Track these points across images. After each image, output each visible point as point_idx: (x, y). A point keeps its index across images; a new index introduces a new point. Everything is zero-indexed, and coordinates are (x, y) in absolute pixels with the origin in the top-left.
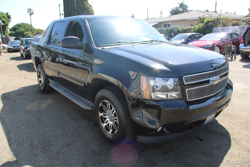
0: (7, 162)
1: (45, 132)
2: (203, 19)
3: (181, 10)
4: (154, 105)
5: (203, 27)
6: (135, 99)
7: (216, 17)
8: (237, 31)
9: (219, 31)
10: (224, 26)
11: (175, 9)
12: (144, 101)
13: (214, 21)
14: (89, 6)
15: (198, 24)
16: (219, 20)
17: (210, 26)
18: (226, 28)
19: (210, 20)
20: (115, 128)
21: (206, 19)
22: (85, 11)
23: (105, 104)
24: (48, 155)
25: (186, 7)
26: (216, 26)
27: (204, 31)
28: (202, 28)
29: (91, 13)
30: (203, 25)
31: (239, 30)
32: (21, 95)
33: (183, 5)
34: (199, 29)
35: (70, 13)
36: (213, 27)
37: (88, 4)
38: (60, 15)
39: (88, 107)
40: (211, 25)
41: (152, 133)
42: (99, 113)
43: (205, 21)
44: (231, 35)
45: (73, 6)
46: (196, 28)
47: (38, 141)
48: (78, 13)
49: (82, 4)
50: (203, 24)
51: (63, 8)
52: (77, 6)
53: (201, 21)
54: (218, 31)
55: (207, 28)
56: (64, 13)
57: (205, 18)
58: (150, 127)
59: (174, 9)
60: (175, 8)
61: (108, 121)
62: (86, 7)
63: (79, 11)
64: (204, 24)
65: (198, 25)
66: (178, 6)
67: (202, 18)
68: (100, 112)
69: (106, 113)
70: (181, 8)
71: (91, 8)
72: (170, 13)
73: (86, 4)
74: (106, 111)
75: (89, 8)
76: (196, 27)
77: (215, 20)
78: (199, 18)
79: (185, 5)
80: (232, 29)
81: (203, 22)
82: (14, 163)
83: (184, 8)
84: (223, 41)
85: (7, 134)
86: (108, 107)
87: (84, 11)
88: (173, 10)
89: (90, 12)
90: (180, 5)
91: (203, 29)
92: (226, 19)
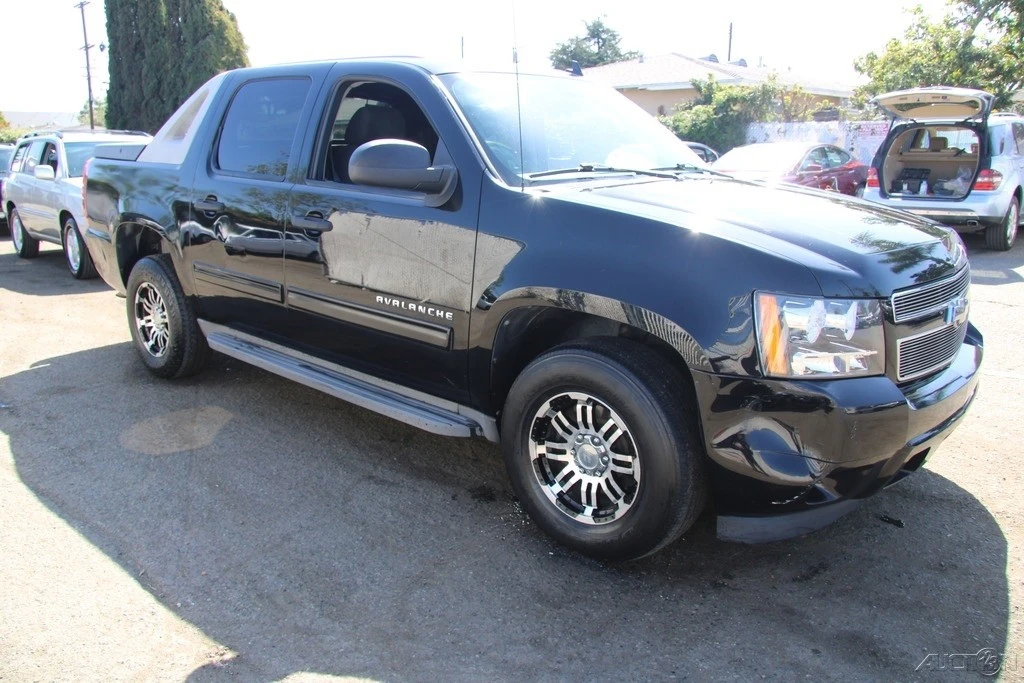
0: (204, 667)
1: (287, 538)
2: (710, 87)
3: (595, 49)
4: (806, 397)
5: (709, 120)
6: (733, 380)
7: (761, 85)
8: (836, 139)
9: (771, 138)
10: (789, 119)
11: (569, 46)
12: (769, 384)
13: (753, 100)
14: (226, 19)
15: (690, 108)
16: (770, 98)
17: (737, 116)
18: (796, 126)
19: (736, 92)
20: (612, 498)
21: (721, 90)
22: (208, 39)
23: (567, 407)
24: (362, 625)
25: (614, 39)
26: (761, 116)
27: (713, 137)
28: (706, 124)
29: (234, 50)
30: (711, 110)
31: (841, 135)
32: (64, 390)
33: (603, 31)
34: (694, 125)
35: (138, 43)
36: (748, 121)
37: (221, 9)
38: (87, 48)
39: (455, 425)
40: (741, 113)
41: (788, 501)
42: (532, 443)
43: (719, 97)
44: (823, 152)
45: (150, 14)
46: (681, 121)
47: (279, 576)
48: (175, 45)
49: (195, 6)
50: (710, 108)
51: (105, 21)
52: (169, 14)
53: (699, 97)
54: (766, 138)
55: (728, 124)
56: (107, 43)
57: (715, 86)
58: (785, 481)
59: (566, 45)
60: (572, 40)
61: (572, 474)
62: (215, 23)
63: (180, 33)
64: (714, 109)
65: (689, 113)
66: (584, 33)
67: (702, 85)
68: (535, 439)
69: (566, 441)
70: (593, 41)
71: (236, 27)
72: (552, 59)
73: (213, 9)
74: (566, 436)
75: (227, 27)
76: (683, 117)
77: (754, 92)
78: (694, 84)
79: (606, 31)
80: (817, 130)
81: (708, 100)
82: (237, 666)
83: (604, 40)
84: (801, 175)
85: (118, 558)
86: (579, 418)
87: (205, 37)
88: (564, 50)
89: (229, 43)
90: (588, 28)
91: (710, 127)
92: (795, 93)
